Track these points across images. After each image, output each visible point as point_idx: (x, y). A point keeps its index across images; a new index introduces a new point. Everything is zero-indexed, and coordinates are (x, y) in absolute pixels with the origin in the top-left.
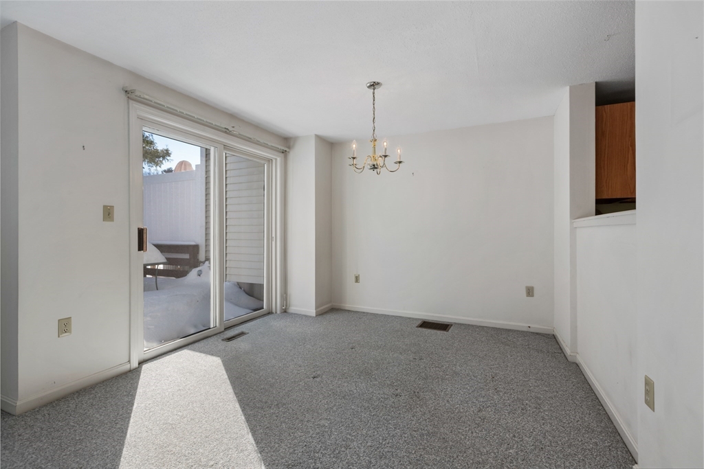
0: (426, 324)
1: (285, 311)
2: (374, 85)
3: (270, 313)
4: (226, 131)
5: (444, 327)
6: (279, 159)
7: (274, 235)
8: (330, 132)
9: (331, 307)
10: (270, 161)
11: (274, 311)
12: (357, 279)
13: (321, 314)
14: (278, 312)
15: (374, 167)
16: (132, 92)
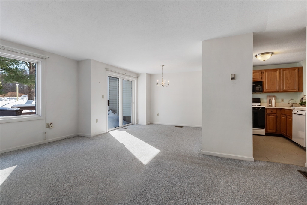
0: (177, 126)
1: (137, 124)
2: (163, 66)
3: (133, 124)
4: (124, 75)
5: (182, 127)
6: (135, 80)
7: (134, 102)
8: (150, 72)
9: (150, 123)
10: (133, 80)
11: (134, 124)
12: (158, 115)
13: (147, 124)
14: (135, 124)
15: (163, 85)
16: (108, 69)
